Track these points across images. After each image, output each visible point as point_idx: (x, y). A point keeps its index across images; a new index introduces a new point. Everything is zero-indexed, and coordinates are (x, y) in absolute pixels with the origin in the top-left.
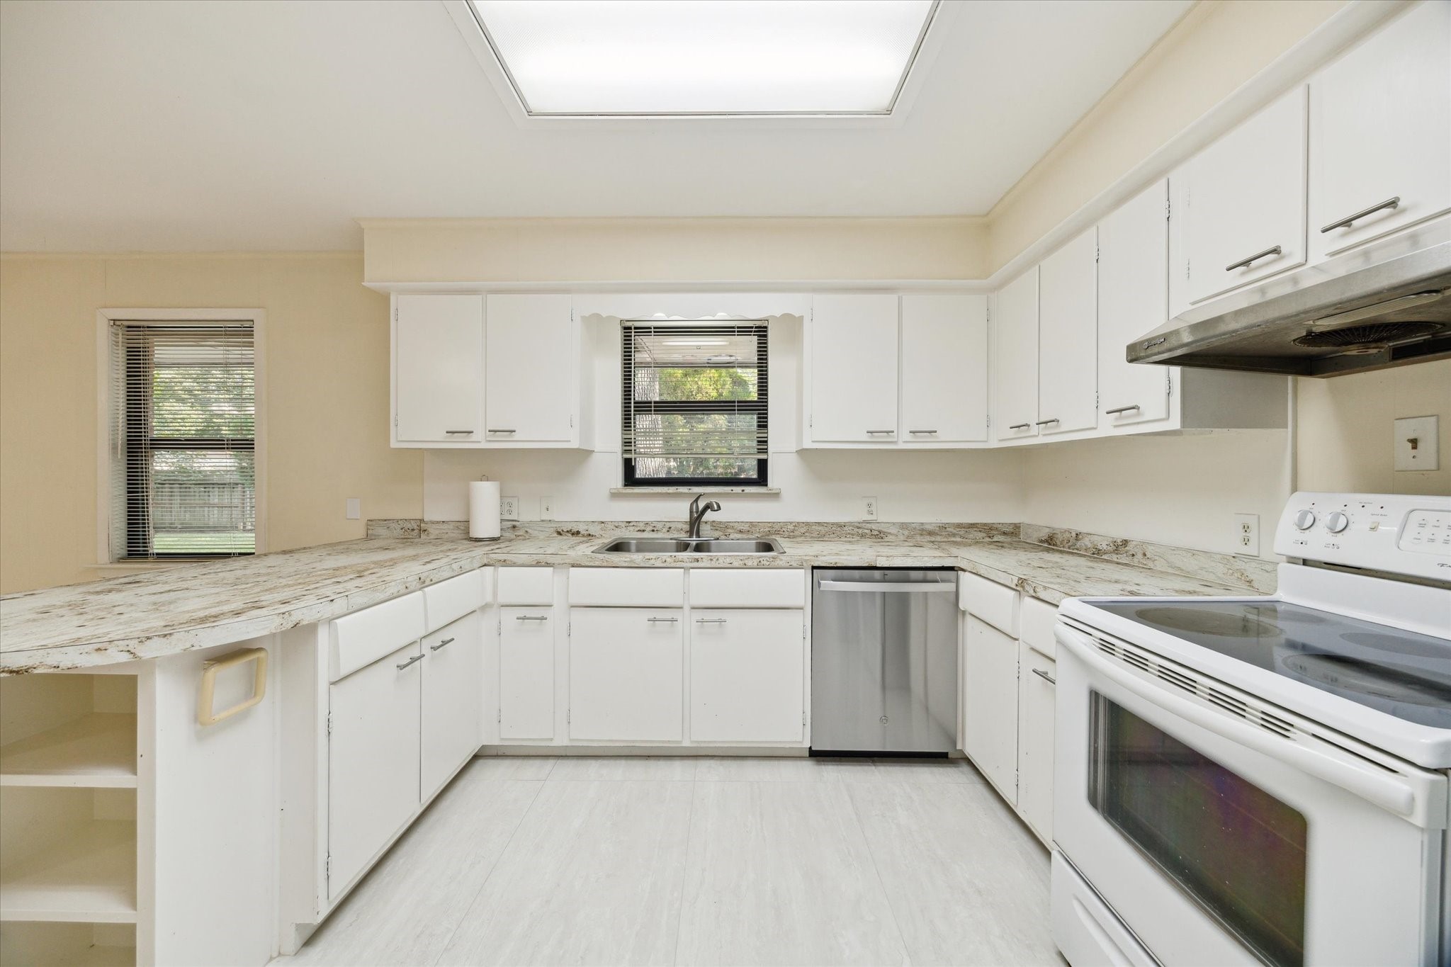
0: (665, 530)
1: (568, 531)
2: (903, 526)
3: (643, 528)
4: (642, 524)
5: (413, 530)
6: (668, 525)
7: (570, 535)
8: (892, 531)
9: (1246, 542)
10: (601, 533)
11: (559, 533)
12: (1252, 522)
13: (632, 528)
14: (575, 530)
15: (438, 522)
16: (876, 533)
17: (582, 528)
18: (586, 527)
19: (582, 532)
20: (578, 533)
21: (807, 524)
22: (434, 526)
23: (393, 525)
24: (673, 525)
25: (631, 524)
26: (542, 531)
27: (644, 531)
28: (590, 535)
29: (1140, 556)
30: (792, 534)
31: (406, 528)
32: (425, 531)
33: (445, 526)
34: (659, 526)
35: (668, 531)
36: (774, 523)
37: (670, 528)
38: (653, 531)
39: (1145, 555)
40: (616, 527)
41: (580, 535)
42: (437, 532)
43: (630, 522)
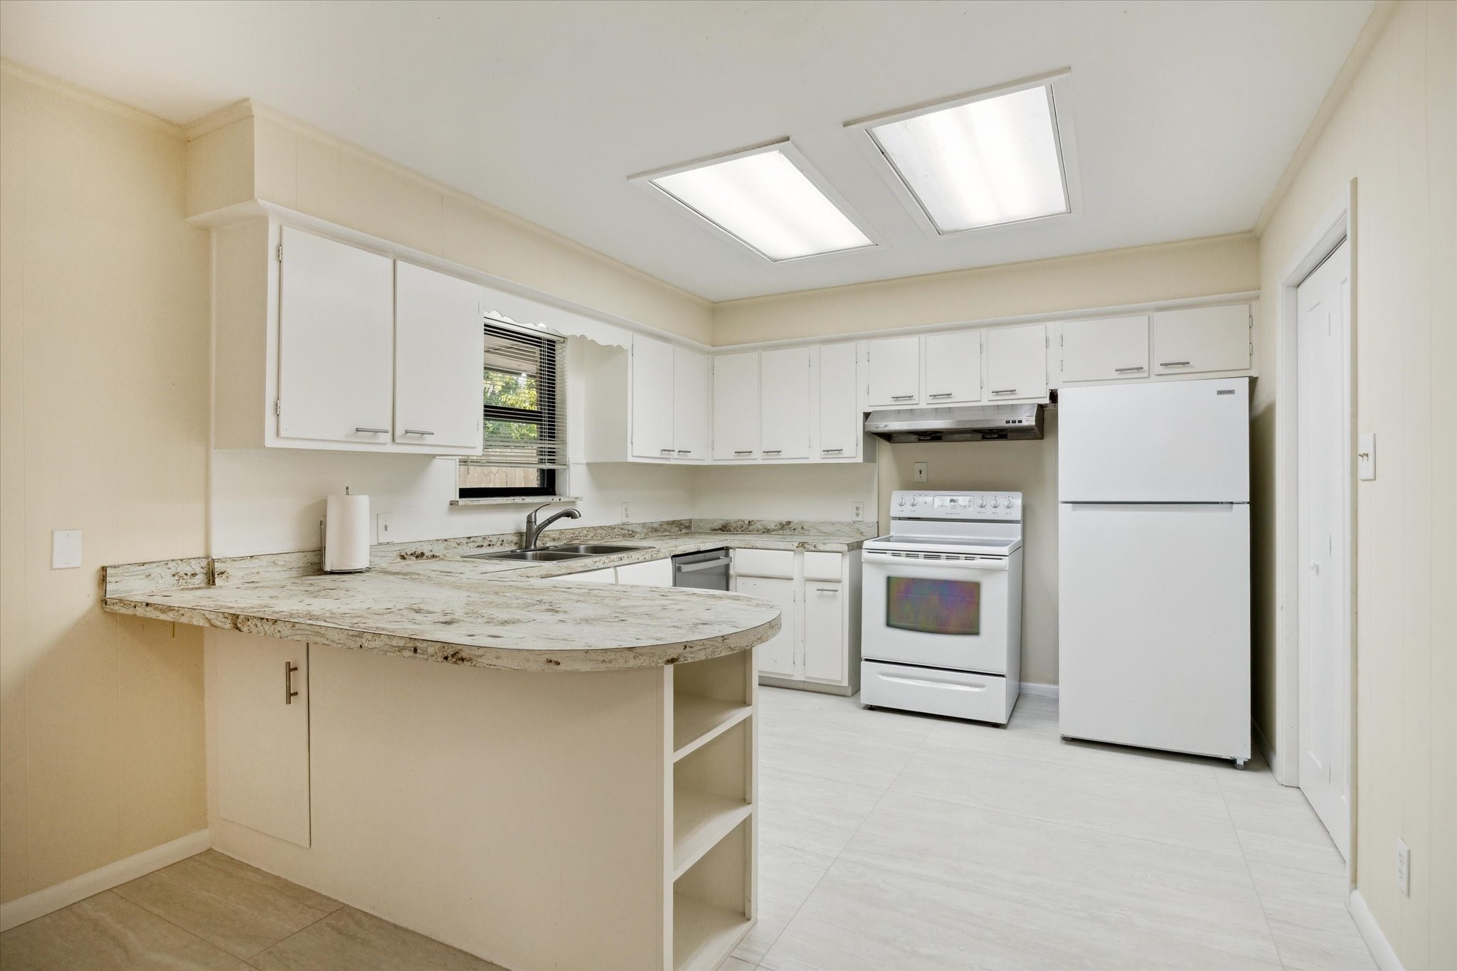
0: (499, 543)
1: (412, 554)
2: (644, 525)
3: (481, 544)
4: (480, 539)
5: (194, 575)
6: (502, 538)
7: (414, 558)
8: (638, 531)
9: (857, 515)
10: (445, 552)
11: (403, 557)
12: (860, 506)
13: (471, 545)
14: (419, 552)
15: (243, 558)
16: (631, 532)
17: (426, 549)
18: (430, 548)
19: (427, 553)
20: (422, 554)
21: (594, 528)
22: (237, 564)
23: (156, 571)
24: (504, 538)
25: (472, 540)
26: (384, 557)
27: (482, 546)
28: (434, 556)
29: (799, 529)
30: (586, 538)
31: (182, 573)
32: (222, 573)
33: (255, 563)
34: (494, 540)
35: (501, 544)
36: (575, 529)
37: (503, 541)
38: (489, 545)
39: (803, 528)
40: (458, 544)
41: (425, 557)
42: (242, 573)
43: (470, 538)
